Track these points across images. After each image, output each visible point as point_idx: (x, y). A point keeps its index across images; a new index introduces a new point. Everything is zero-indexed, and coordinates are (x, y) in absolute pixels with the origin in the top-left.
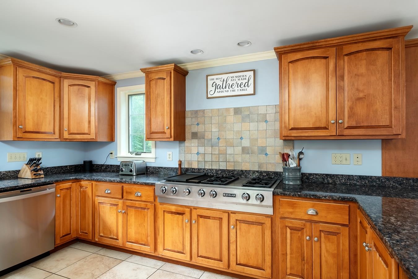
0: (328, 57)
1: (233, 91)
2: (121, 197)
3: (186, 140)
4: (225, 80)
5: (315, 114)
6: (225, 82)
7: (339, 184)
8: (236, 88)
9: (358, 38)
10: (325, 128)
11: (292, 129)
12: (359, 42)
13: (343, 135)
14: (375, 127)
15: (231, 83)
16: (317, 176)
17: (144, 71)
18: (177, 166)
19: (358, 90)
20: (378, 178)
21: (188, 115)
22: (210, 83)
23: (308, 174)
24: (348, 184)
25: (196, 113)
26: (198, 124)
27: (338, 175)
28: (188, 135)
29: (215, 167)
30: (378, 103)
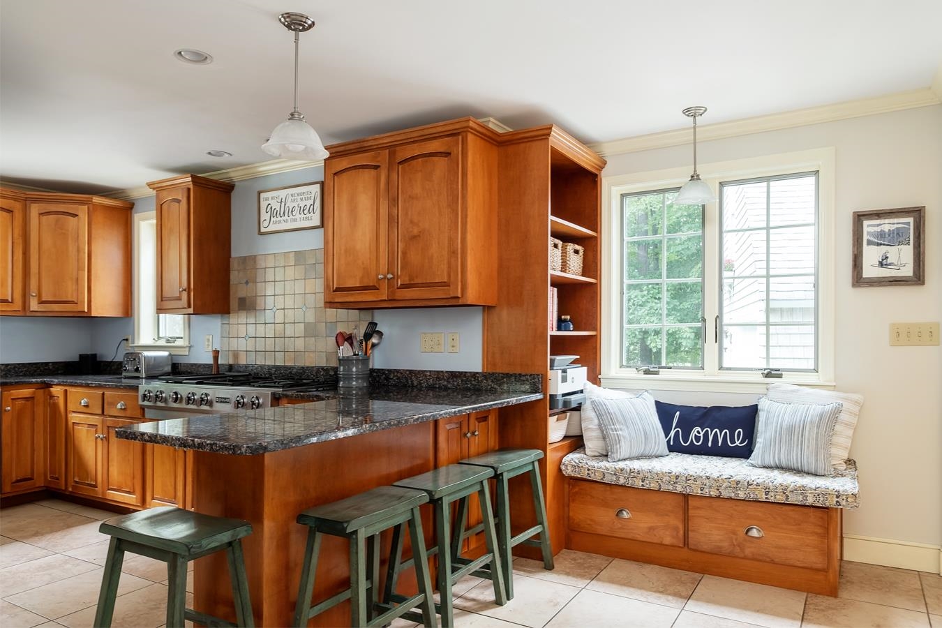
0: (379, 166)
1: (295, 220)
2: (100, 412)
3: (231, 312)
4: (283, 200)
5: (363, 264)
6: (283, 204)
7: (426, 387)
8: (298, 216)
9: (413, 135)
10: (374, 288)
11: (338, 290)
12: (414, 142)
13: (394, 300)
14: (431, 285)
15: (290, 204)
16: (399, 375)
17: (153, 186)
18: (210, 361)
19: (412, 222)
20: (474, 375)
21: (234, 265)
22: (264, 204)
23: (388, 370)
24: (437, 386)
25: (244, 260)
26: (247, 283)
27: (425, 371)
28: (234, 303)
29: (270, 362)
30: (434, 245)
